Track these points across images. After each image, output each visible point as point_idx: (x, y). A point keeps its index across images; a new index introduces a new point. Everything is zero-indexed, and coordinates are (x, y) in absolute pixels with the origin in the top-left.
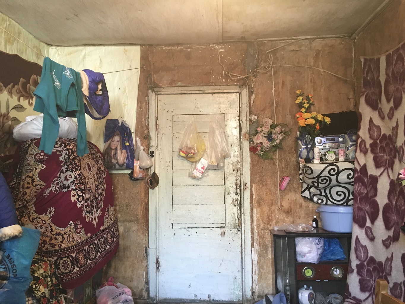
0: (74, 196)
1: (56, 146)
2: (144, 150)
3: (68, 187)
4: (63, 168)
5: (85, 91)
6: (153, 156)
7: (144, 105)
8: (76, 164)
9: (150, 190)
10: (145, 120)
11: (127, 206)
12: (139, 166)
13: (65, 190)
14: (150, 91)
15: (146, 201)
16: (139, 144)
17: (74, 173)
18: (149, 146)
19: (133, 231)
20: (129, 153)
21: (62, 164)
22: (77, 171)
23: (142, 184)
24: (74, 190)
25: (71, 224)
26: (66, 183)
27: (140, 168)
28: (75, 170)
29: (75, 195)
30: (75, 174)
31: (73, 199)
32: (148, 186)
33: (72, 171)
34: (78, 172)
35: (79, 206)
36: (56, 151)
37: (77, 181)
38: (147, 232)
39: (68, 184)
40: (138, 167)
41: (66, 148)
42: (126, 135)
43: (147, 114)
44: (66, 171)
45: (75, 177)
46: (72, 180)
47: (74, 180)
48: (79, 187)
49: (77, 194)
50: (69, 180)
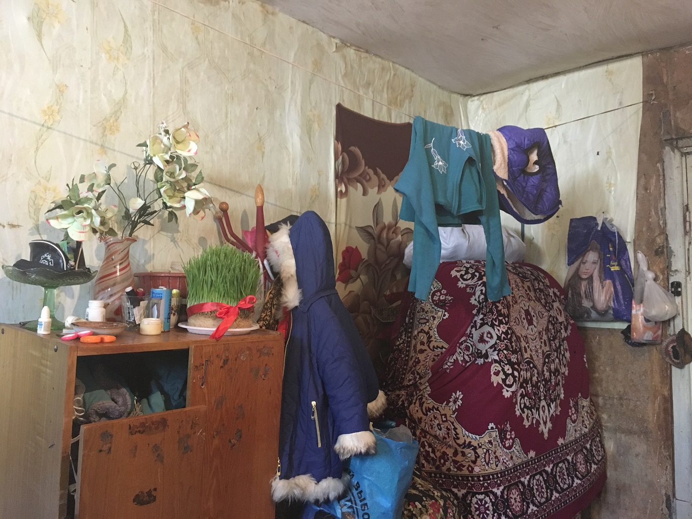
0: (497, 374)
1: (465, 277)
2: (655, 280)
3: (486, 356)
4: (476, 318)
5: (501, 169)
6: (678, 294)
7: (653, 181)
8: (499, 312)
9: (675, 370)
10: (657, 213)
11: (621, 398)
12: (642, 314)
13: (480, 361)
14: (667, 148)
15: (666, 393)
16: (644, 266)
17: (496, 330)
18: (667, 269)
19: (637, 455)
20: (619, 288)
21: (474, 312)
22: (501, 326)
23: (655, 354)
24: (496, 361)
25: (492, 428)
26: (483, 347)
27: (647, 320)
28: (497, 324)
29: (499, 372)
30: (499, 330)
31: (496, 380)
32: (667, 359)
33: (493, 326)
34: (503, 328)
35: (507, 394)
36: (465, 286)
37: (502, 346)
38: (670, 462)
39: (486, 350)
40: (641, 319)
41: (481, 281)
42: (611, 249)
43: (662, 201)
44: (482, 325)
45: (499, 338)
46: (492, 342)
47: (496, 343)
48: (506, 357)
49: (503, 370)
50: (487, 342)
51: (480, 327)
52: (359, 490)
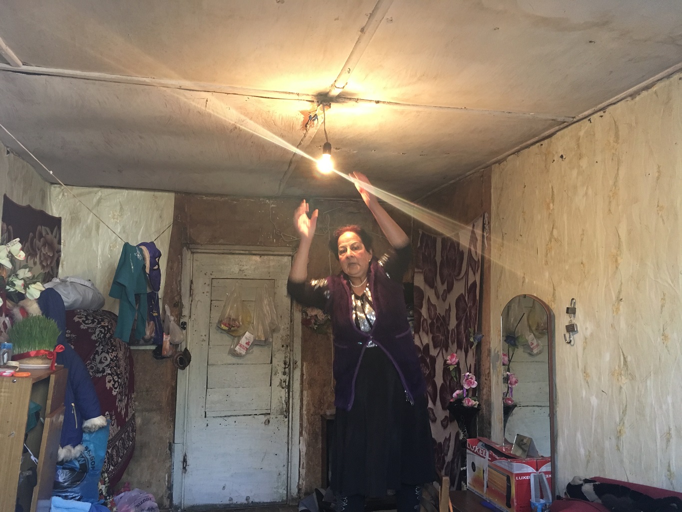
0: (109, 382)
1: (86, 322)
2: (174, 320)
3: (103, 371)
4: (97, 349)
6: (184, 328)
7: (176, 265)
8: (112, 344)
9: (179, 371)
10: (176, 283)
12: (169, 341)
13: (100, 375)
14: (185, 248)
15: (174, 385)
16: (168, 313)
17: (110, 355)
18: (180, 315)
19: (154, 423)
20: (158, 327)
21: (97, 345)
22: (114, 352)
23: (169, 363)
24: (109, 374)
25: (107, 414)
26: (101, 367)
27: (171, 344)
28: (111, 351)
29: (111, 380)
30: (112, 355)
31: (109, 385)
32: (176, 365)
33: (108, 353)
34: (114, 354)
35: (114, 393)
36: (87, 328)
37: (113, 364)
38: (173, 423)
39: (103, 368)
40: (168, 343)
41: (99, 326)
42: (153, 303)
43: (180, 277)
44: (102, 353)
45: (112, 360)
46: (107, 363)
47: (110, 363)
48: (115, 371)
49: (113, 379)
50: (103, 363)
51: (101, 354)
52: (88, 450)
